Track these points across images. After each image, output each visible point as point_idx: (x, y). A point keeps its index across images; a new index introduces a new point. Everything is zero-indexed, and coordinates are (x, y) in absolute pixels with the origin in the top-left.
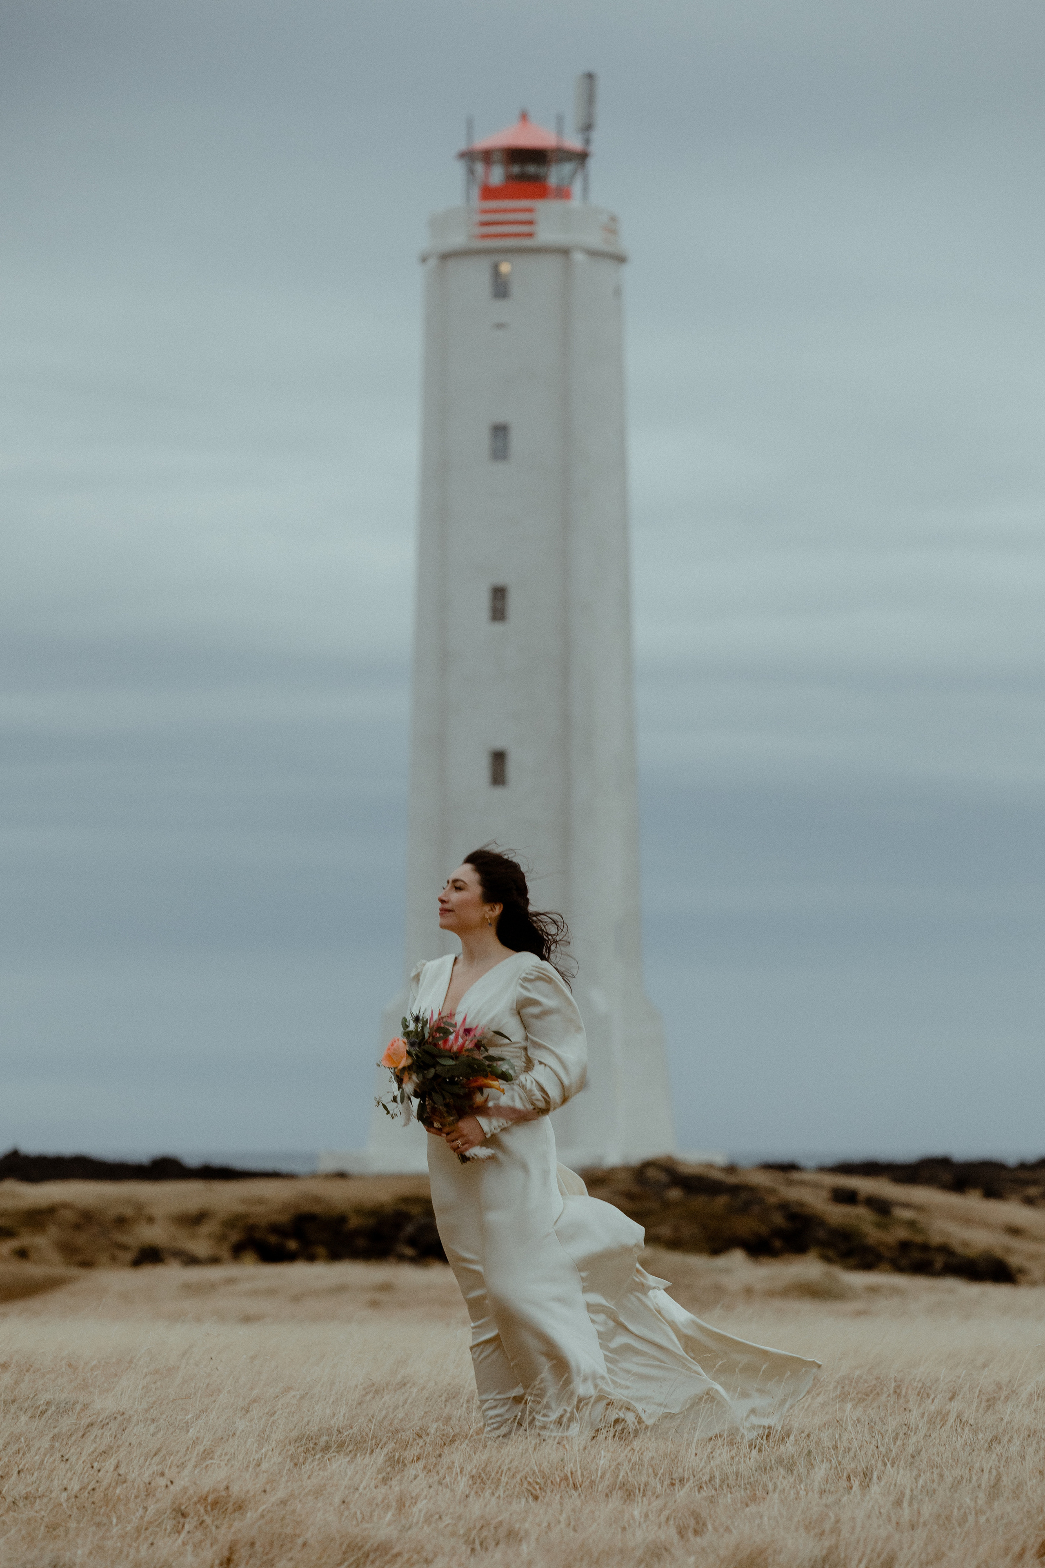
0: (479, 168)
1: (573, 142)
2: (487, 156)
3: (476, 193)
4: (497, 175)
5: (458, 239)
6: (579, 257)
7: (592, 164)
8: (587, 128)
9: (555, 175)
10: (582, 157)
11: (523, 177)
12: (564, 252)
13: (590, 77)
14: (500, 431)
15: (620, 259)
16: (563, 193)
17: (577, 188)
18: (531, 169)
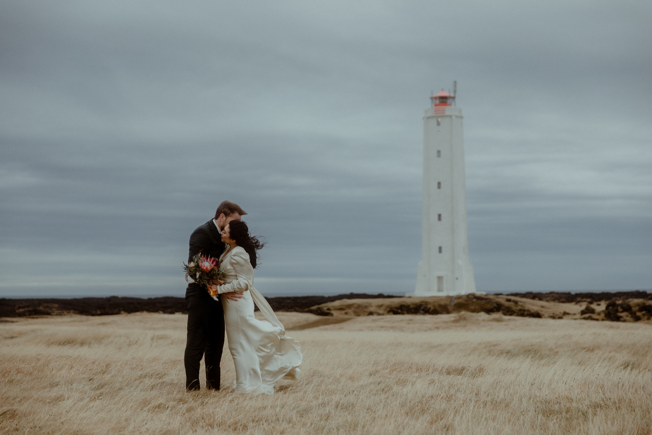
0: (434, 100)
1: (452, 95)
2: (436, 98)
3: (434, 105)
4: (437, 102)
5: (430, 114)
6: (454, 117)
7: (457, 99)
8: (455, 92)
9: (449, 101)
10: (454, 98)
11: (443, 102)
12: (451, 116)
13: (455, 82)
14: (439, 152)
15: (462, 117)
16: (450, 105)
17: (453, 104)
18: (444, 100)
